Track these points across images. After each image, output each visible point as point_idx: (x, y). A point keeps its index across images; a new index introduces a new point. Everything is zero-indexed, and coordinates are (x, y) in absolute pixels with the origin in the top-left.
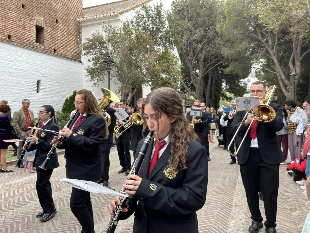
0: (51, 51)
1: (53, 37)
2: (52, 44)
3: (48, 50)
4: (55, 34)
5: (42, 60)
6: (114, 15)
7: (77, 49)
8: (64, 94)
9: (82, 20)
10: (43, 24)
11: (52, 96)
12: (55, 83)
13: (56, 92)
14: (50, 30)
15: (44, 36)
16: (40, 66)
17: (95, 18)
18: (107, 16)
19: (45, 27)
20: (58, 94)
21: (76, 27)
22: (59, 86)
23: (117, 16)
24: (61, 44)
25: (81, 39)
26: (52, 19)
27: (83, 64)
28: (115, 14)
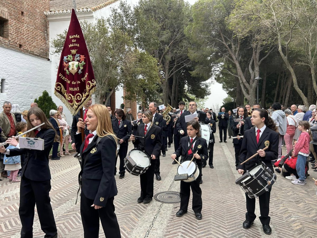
0: (17, 46)
1: (18, 31)
2: (17, 39)
3: (13, 45)
4: (20, 28)
5: (6, 56)
6: (87, 11)
7: (44, 46)
8: (31, 94)
9: (50, 14)
10: (7, 16)
11: (19, 97)
12: (21, 82)
13: (23, 92)
14: (15, 23)
15: (8, 29)
16: (5, 62)
17: (65, 13)
18: (79, 12)
19: (9, 19)
20: (25, 95)
21: (43, 21)
22: (26, 85)
23: (90, 12)
24: (27, 38)
25: (48, 34)
26: (17, 11)
27: (51, 61)
28: (89, 10)
